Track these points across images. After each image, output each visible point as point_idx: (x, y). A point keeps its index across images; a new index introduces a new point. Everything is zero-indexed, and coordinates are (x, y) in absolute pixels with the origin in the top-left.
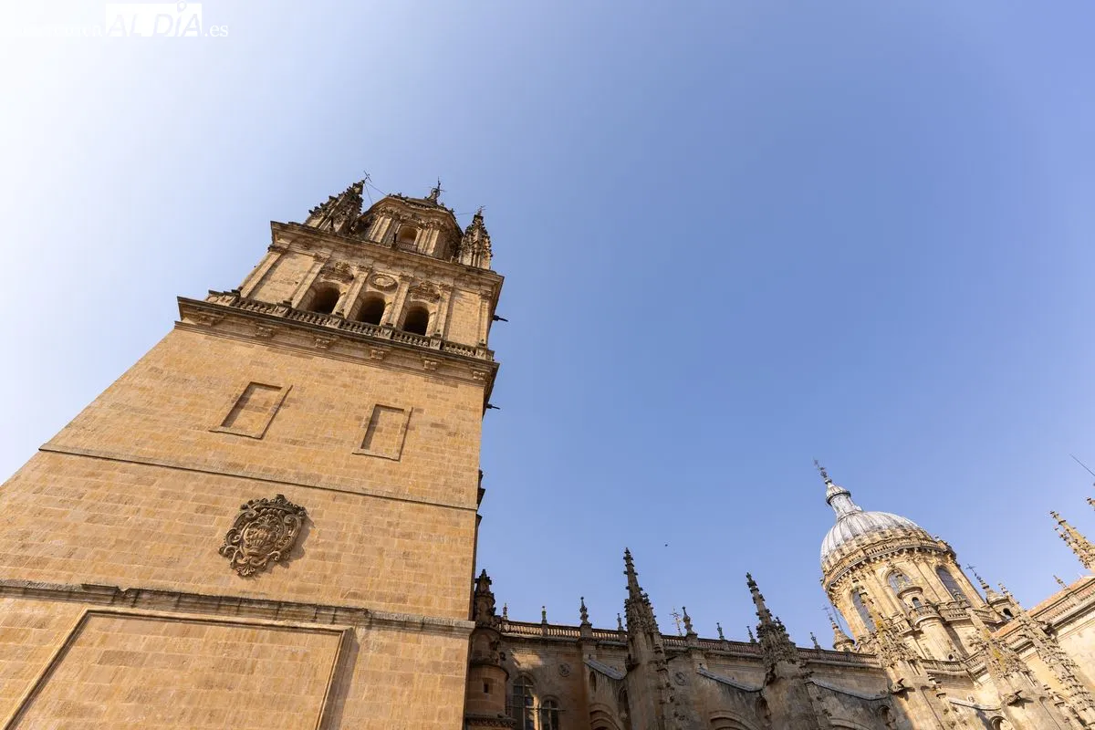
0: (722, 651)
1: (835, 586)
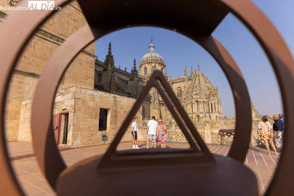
0: (125, 73)
1: (142, 65)
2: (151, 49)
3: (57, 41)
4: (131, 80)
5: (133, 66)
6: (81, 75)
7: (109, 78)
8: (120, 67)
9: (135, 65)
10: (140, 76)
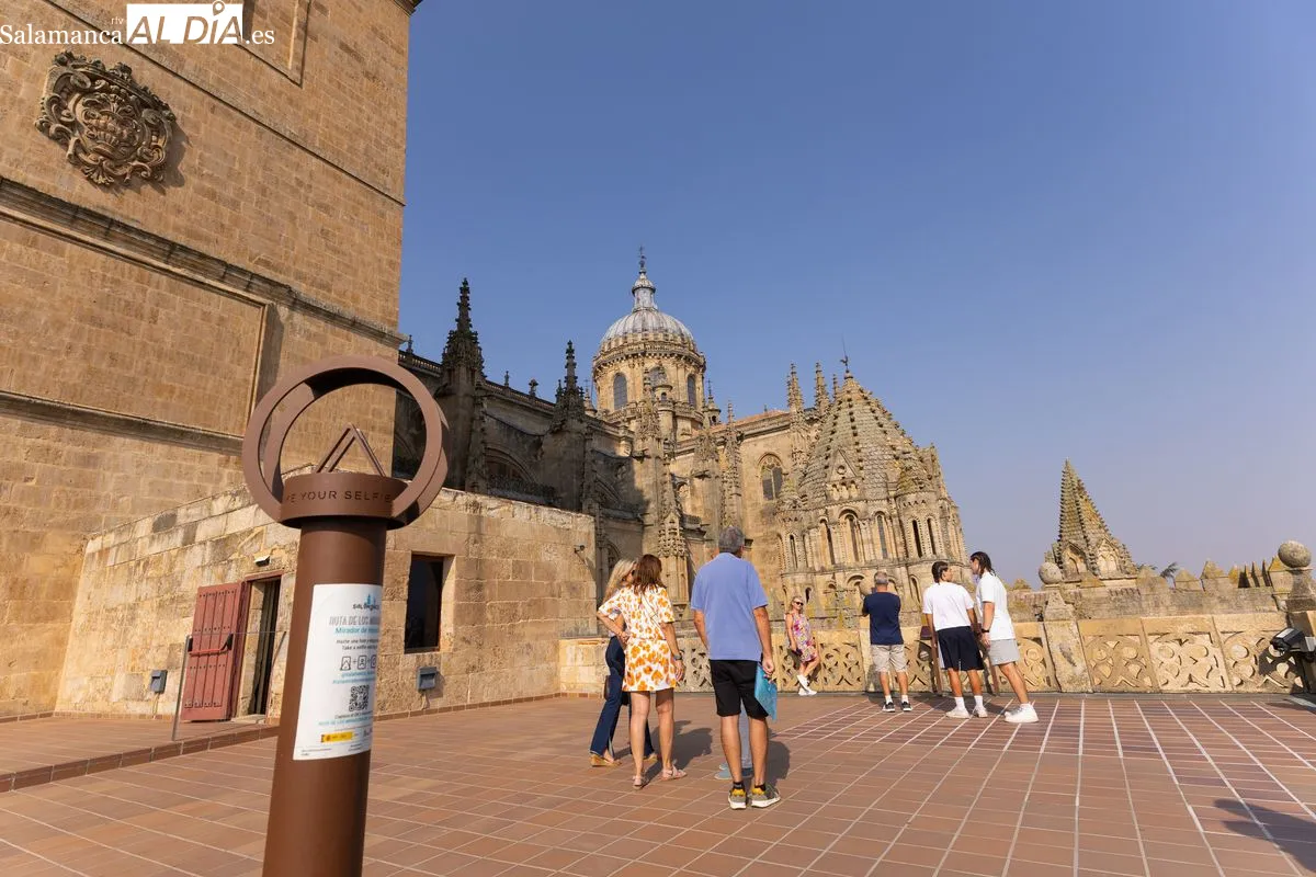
1: (605, 365)
2: (638, 300)
3: (247, 291)
4: (557, 431)
5: (565, 372)
6: (338, 420)
7: (460, 429)
8: (507, 377)
9: (571, 366)
10: (596, 411)
